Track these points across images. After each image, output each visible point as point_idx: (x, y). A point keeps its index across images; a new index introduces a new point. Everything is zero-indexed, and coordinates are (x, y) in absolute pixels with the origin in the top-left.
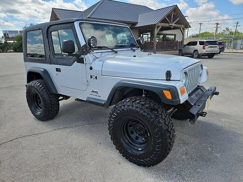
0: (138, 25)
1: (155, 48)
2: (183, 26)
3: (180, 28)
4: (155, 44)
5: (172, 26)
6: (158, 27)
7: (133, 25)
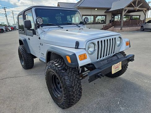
0: (111, 10)
1: (122, 25)
2: (145, 9)
3: (143, 11)
4: (122, 22)
5: (136, 9)
6: (125, 10)
7: (107, 10)
